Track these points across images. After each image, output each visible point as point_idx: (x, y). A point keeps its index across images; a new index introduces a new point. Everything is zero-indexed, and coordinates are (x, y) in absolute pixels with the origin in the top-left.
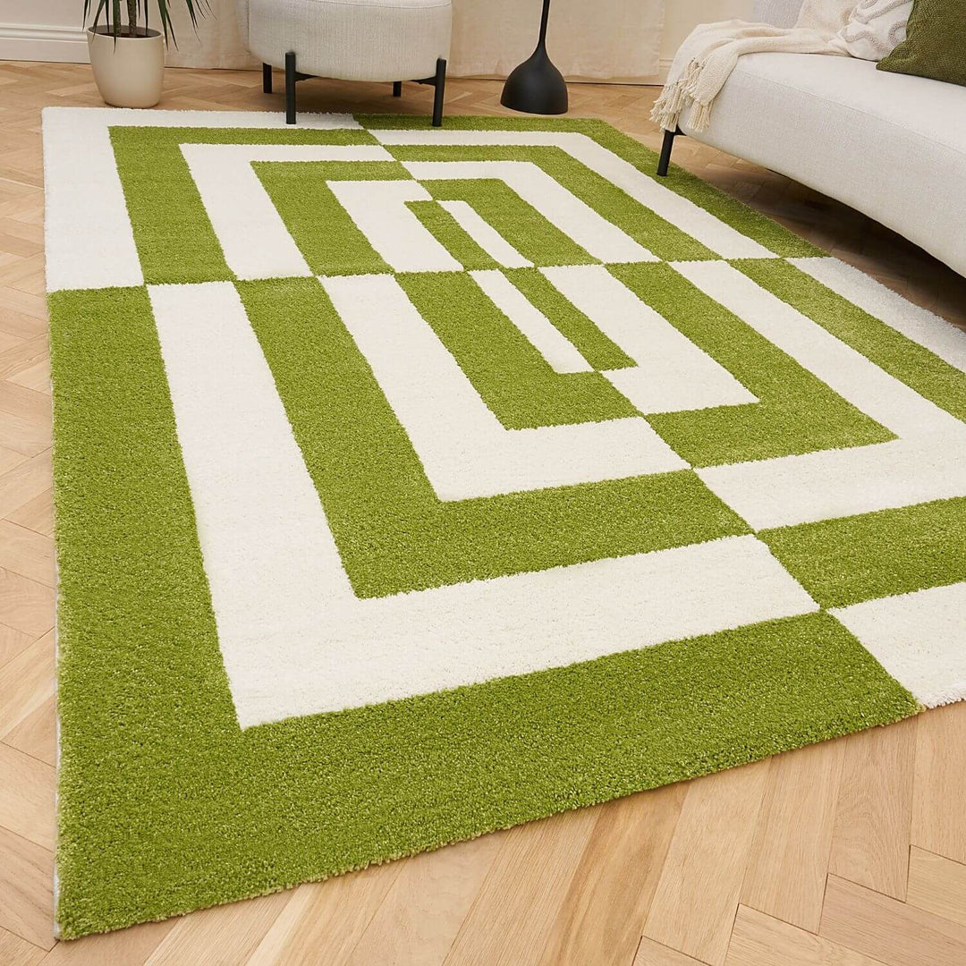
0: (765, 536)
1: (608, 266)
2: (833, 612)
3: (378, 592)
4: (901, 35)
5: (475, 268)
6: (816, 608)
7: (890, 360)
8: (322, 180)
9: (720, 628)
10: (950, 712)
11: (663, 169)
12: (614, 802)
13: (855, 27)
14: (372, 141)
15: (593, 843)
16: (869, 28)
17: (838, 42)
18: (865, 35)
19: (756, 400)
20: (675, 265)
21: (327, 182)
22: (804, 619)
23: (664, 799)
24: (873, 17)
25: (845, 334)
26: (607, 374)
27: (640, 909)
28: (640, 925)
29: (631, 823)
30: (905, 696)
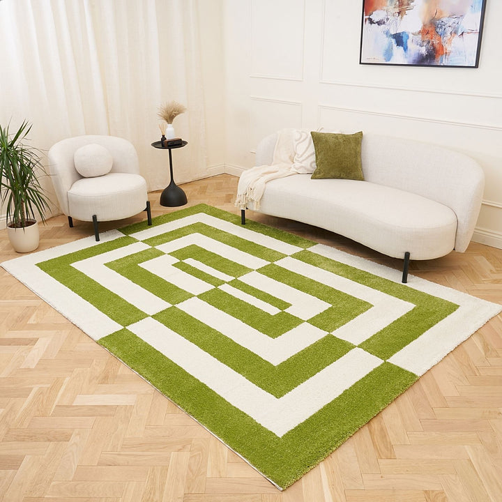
0: (360, 346)
1: (257, 270)
2: (387, 361)
3: (281, 396)
4: (314, 165)
5: (218, 285)
6: (383, 361)
7: (358, 279)
8: (135, 264)
9: (365, 375)
10: (425, 376)
11: (243, 222)
12: (368, 423)
13: (297, 164)
14: (135, 241)
15: (370, 432)
16: (303, 165)
17: (293, 170)
18: (302, 167)
19: (331, 306)
20: (275, 263)
21: (139, 265)
22: (382, 365)
23: (378, 417)
24: (303, 160)
25: (340, 273)
26: (286, 311)
27: (388, 440)
28: (390, 443)
29: (375, 424)
30: (413, 375)
